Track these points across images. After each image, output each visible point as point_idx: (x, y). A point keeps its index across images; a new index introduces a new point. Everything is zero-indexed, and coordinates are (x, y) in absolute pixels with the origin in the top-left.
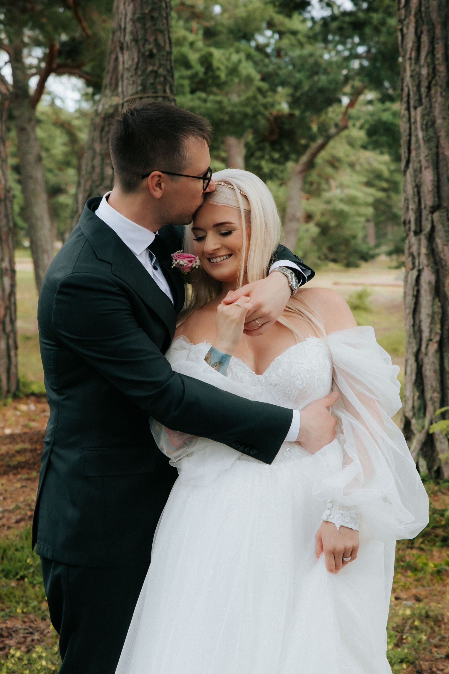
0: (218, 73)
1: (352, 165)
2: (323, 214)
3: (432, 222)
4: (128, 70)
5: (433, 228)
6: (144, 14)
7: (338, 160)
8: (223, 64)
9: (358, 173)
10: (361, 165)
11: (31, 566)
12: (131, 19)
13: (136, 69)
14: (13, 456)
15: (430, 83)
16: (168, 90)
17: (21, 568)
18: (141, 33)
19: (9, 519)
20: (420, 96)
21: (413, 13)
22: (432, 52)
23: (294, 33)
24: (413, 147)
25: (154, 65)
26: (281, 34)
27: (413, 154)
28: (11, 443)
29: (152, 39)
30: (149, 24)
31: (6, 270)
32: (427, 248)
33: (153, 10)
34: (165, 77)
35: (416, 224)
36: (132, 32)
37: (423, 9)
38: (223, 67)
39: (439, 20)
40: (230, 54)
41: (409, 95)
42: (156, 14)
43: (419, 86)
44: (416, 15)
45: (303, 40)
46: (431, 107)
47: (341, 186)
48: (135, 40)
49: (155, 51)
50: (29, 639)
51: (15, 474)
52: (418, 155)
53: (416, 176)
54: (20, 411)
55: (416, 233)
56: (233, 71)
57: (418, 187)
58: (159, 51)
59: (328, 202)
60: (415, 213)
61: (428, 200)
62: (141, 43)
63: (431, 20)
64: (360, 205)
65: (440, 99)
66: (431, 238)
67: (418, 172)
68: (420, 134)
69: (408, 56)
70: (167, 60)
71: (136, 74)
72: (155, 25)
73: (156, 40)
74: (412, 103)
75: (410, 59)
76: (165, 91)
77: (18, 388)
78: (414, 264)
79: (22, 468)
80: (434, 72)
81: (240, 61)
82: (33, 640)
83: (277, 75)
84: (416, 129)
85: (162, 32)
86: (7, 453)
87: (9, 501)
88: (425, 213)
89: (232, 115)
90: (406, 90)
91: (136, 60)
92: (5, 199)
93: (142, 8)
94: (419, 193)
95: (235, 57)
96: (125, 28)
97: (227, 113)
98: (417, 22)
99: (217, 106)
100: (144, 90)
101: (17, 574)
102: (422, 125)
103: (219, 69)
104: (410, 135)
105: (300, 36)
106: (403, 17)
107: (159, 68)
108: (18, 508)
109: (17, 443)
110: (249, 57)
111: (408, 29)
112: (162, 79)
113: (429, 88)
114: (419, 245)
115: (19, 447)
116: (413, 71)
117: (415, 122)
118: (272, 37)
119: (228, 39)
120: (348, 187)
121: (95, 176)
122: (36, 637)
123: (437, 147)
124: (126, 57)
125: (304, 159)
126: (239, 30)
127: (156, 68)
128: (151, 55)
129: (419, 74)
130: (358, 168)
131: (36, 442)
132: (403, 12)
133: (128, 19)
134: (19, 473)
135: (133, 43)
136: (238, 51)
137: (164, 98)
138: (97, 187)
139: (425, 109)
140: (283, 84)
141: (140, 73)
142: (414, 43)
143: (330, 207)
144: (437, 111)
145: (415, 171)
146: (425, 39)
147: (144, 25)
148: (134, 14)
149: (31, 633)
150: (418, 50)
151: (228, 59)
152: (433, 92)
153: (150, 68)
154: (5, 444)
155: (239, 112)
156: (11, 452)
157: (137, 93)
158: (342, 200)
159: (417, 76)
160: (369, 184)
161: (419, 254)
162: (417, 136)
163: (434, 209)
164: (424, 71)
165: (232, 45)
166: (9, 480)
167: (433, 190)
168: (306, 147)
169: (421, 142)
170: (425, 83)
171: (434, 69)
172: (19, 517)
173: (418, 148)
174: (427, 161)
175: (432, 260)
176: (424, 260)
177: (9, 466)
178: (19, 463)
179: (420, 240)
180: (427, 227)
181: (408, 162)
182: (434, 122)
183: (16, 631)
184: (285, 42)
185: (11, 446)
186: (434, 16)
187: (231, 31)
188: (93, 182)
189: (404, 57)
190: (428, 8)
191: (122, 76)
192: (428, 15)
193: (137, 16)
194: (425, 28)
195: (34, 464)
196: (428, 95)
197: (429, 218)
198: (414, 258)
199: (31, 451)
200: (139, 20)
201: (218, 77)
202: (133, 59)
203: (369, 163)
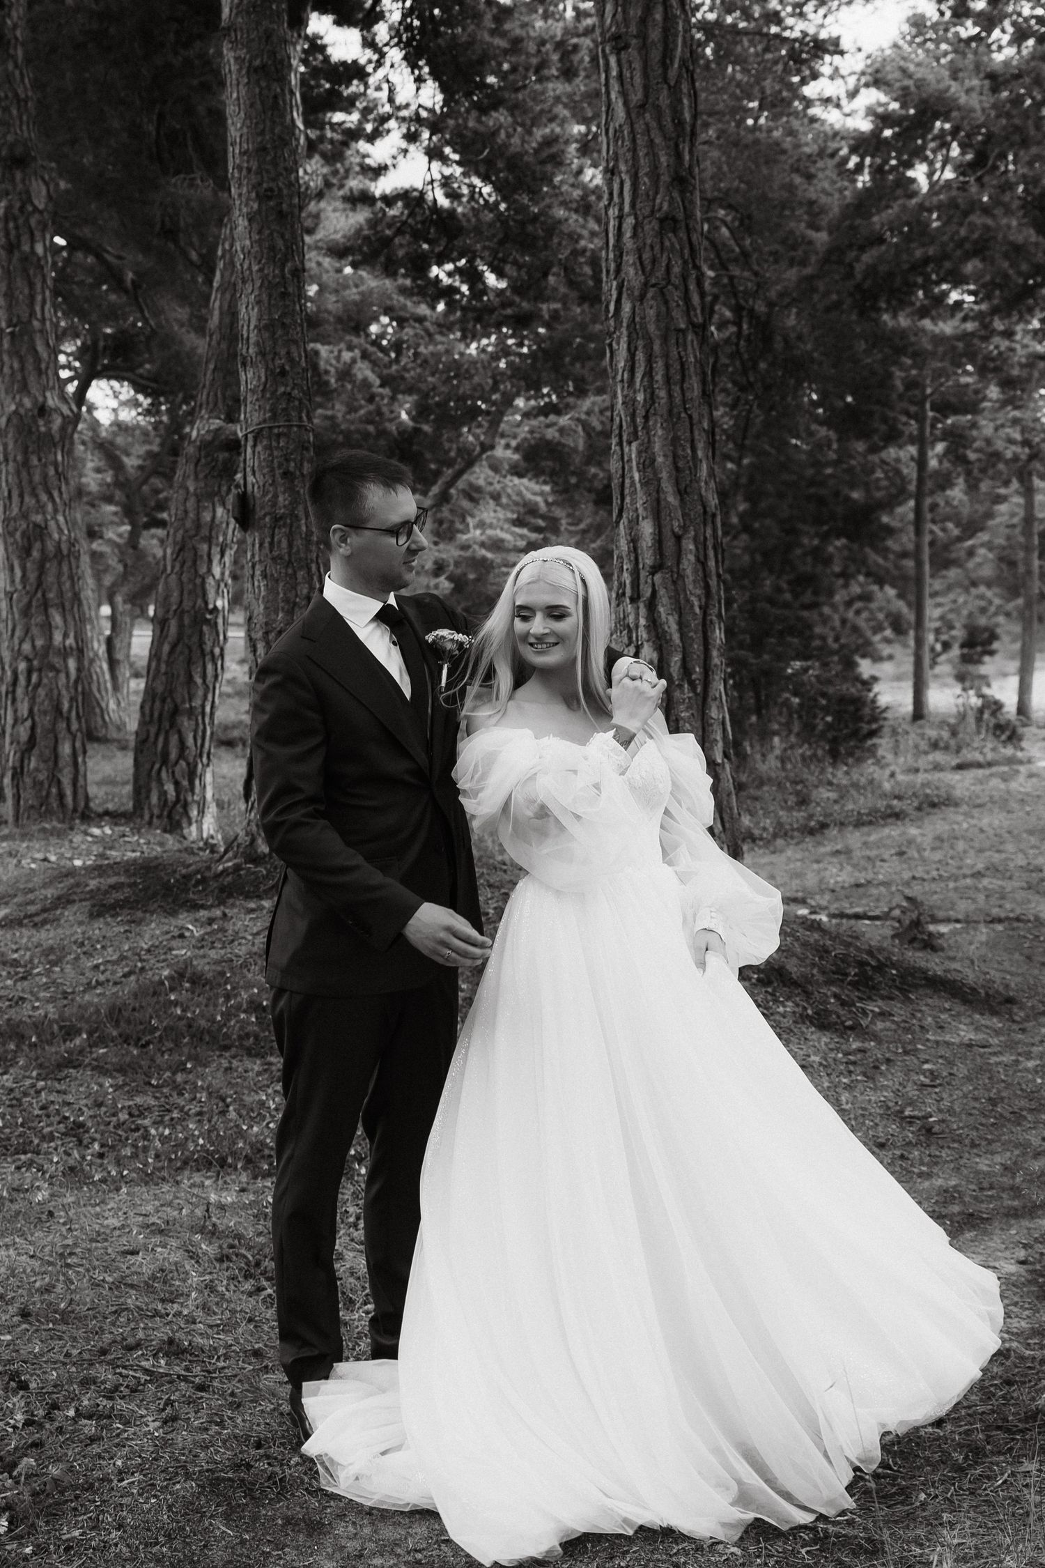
0: (325, 378)
1: (496, 497)
2: (457, 564)
3: (653, 585)
4: (253, 391)
5: (654, 593)
6: (272, 320)
7: (478, 489)
8: (331, 365)
9: (504, 507)
10: (509, 496)
11: (157, 1028)
12: (256, 327)
13: (264, 391)
14: (106, 892)
15: (647, 412)
16: (305, 418)
17: (144, 1032)
18: (269, 343)
19: (113, 973)
20: (635, 427)
21: (625, 324)
22: (649, 373)
23: (420, 320)
24: (627, 491)
25: (286, 386)
26: (401, 322)
27: (628, 500)
28: (100, 876)
29: (283, 352)
30: (280, 332)
31: (71, 648)
32: (647, 619)
33: (284, 315)
34: (300, 401)
35: (632, 588)
36: (257, 344)
37: (637, 319)
38: (332, 370)
39: (658, 333)
40: (340, 351)
41: (621, 426)
42: (287, 321)
43: (633, 416)
44: (628, 327)
45: (432, 329)
46: (649, 441)
47: (482, 525)
48: (262, 353)
49: (287, 368)
50: (167, 1118)
51: (112, 916)
52: (633, 502)
53: (631, 528)
54: (92, 836)
55: (633, 600)
56: (345, 374)
57: (634, 541)
58: (292, 368)
59: (465, 547)
60: (631, 574)
61: (648, 559)
62: (269, 357)
63: (647, 332)
64: (508, 551)
65: (660, 432)
66: (652, 605)
67: (634, 522)
68: (637, 476)
69: (619, 378)
70: (302, 379)
71: (263, 396)
72: (288, 333)
73: (288, 353)
74: (625, 438)
75: (622, 381)
76: (300, 418)
77: (87, 806)
78: (630, 638)
79: (122, 907)
80: (652, 398)
81: (354, 361)
82: (172, 1119)
83: (403, 378)
84: (631, 468)
85: (295, 342)
86: (99, 889)
87: (110, 950)
88: (643, 574)
89: (347, 434)
90: (618, 419)
91: (263, 379)
92: (68, 556)
93: (270, 313)
94: (635, 549)
95: (347, 356)
96: (248, 338)
97: (342, 432)
98: (629, 336)
99: (328, 423)
100: (274, 417)
101: (139, 1039)
102: (638, 464)
103: (327, 372)
104: (623, 476)
105: (427, 324)
106: (612, 329)
107: (293, 389)
108: (122, 958)
109: (109, 876)
110: (365, 355)
111: (618, 344)
112: (297, 403)
113: (646, 418)
114: (637, 615)
115: (113, 880)
116: (625, 397)
117: (630, 460)
118: (390, 324)
119: (336, 330)
120: (491, 526)
121: (188, 524)
122: (175, 1115)
123: (658, 492)
124: (250, 375)
125: (435, 490)
126: (350, 318)
127: (289, 389)
128: (283, 373)
129: (634, 400)
130: (504, 500)
131: (134, 875)
132: (612, 322)
133: (252, 327)
134: (117, 915)
135: (259, 358)
136: (350, 348)
137: (299, 427)
138: (191, 538)
139: (641, 445)
140: (410, 391)
141: (268, 395)
142: (626, 361)
143: (468, 554)
144: (657, 447)
145: (630, 522)
146: (640, 356)
147: (274, 333)
148: (259, 320)
149: (169, 1111)
150: (632, 371)
151: (338, 358)
152: (651, 423)
153: (282, 389)
154: (93, 878)
155: (358, 431)
156: (103, 888)
157: (265, 421)
158: (483, 545)
159: (630, 403)
160: (518, 522)
161: (637, 626)
162: (632, 478)
163: (654, 570)
164: (640, 397)
165: (341, 339)
166: (107, 924)
167: (653, 545)
168: (437, 474)
169: (638, 486)
170: (641, 412)
171: (653, 393)
172: (126, 969)
173: (635, 492)
174: (645, 509)
175: (653, 634)
176: (643, 634)
177: (104, 905)
178: (117, 901)
179: (638, 608)
180: (647, 592)
181: (621, 511)
182: (653, 461)
183: (149, 1109)
184: (408, 332)
185: (102, 880)
186: (652, 328)
187: (339, 320)
188: (187, 531)
189: (614, 378)
190: (643, 318)
191: (245, 398)
192: (644, 327)
193: (263, 322)
194: (640, 343)
195: (137, 902)
196: (646, 427)
197: (649, 581)
198: (630, 631)
199: (130, 885)
200: (266, 327)
201: (327, 383)
202: (259, 377)
203: (519, 494)
